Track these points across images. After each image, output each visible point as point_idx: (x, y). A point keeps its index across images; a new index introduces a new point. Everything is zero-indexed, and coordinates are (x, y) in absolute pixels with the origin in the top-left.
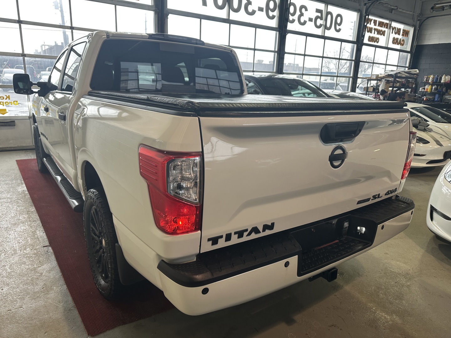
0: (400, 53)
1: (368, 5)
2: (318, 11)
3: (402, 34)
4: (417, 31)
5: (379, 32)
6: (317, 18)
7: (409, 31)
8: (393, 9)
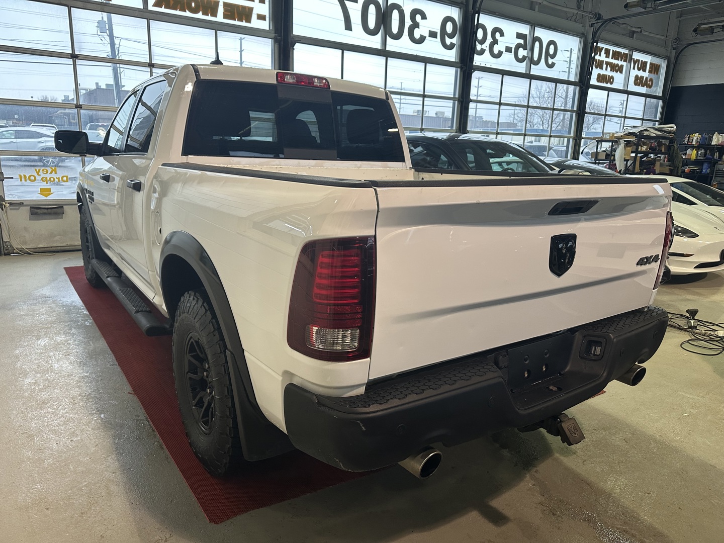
0: (646, 99)
1: (596, 26)
2: (519, 36)
3: (649, 71)
4: (672, 66)
5: (614, 68)
6: (518, 46)
7: (659, 66)
8: (634, 32)
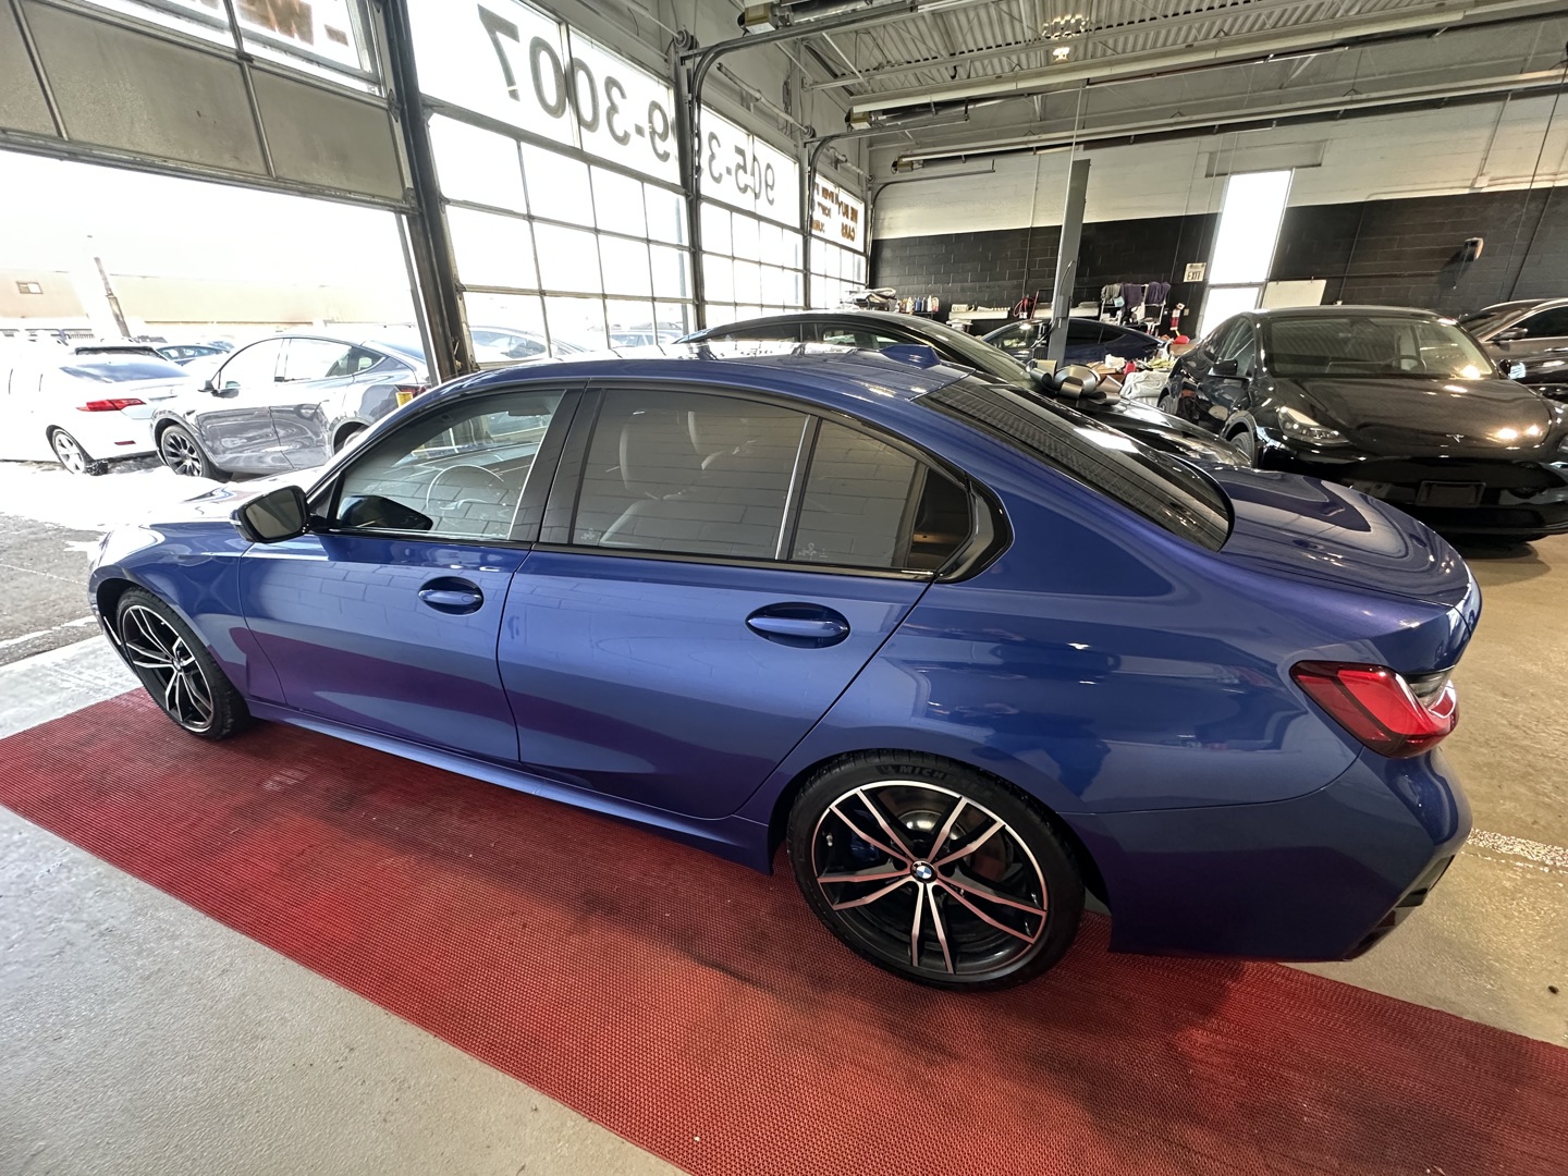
0: (853, 255)
2: (740, 152)
3: (851, 217)
4: (869, 212)
5: (825, 211)
6: (739, 167)
7: (857, 208)
8: (837, 162)
